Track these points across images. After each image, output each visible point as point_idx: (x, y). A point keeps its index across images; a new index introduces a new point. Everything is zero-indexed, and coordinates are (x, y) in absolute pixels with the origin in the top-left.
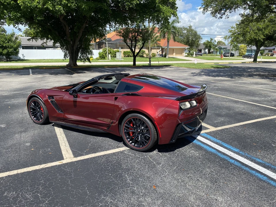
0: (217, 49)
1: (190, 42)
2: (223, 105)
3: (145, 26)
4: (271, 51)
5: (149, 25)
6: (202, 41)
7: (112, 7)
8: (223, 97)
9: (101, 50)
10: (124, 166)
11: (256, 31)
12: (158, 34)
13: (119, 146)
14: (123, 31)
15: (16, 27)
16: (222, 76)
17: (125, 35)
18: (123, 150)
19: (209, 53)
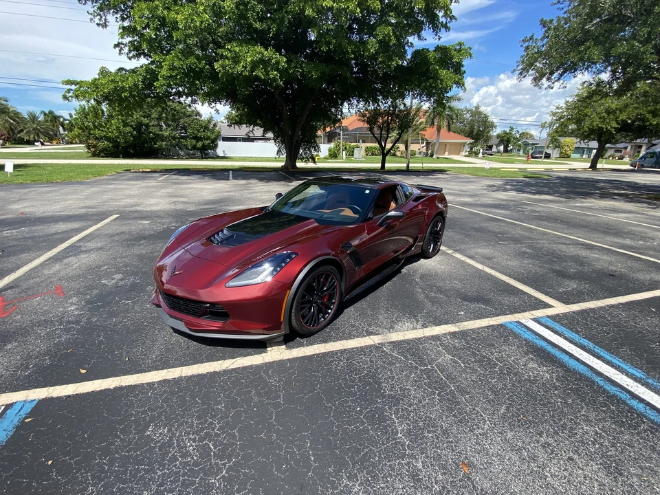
0: (520, 146)
1: (474, 133)
2: (563, 252)
3: (405, 105)
4: (621, 151)
5: (411, 103)
6: (495, 132)
7: (355, 73)
8: (557, 235)
9: (332, 145)
10: (386, 388)
11: (604, 114)
12: (423, 120)
13: (371, 329)
14: (370, 113)
15: (212, 106)
16: (548, 194)
17: (372, 119)
18: (380, 342)
19: (506, 151)
